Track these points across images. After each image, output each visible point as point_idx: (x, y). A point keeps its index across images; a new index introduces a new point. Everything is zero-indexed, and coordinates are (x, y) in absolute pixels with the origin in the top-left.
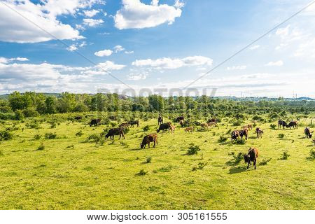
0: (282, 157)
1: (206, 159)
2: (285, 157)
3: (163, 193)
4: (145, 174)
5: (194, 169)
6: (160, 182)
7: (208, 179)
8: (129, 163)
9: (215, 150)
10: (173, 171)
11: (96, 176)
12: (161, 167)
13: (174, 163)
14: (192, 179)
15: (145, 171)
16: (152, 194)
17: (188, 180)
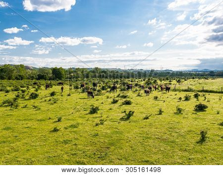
0: (158, 113)
1: (104, 117)
2: (161, 112)
3: (75, 145)
4: (58, 130)
5: (97, 125)
6: (72, 136)
7: (108, 131)
8: (43, 123)
9: (111, 109)
10: (80, 127)
11: (15, 134)
12: (70, 124)
13: (80, 121)
14: (96, 132)
15: (58, 128)
16: (67, 146)
17: (93, 133)
